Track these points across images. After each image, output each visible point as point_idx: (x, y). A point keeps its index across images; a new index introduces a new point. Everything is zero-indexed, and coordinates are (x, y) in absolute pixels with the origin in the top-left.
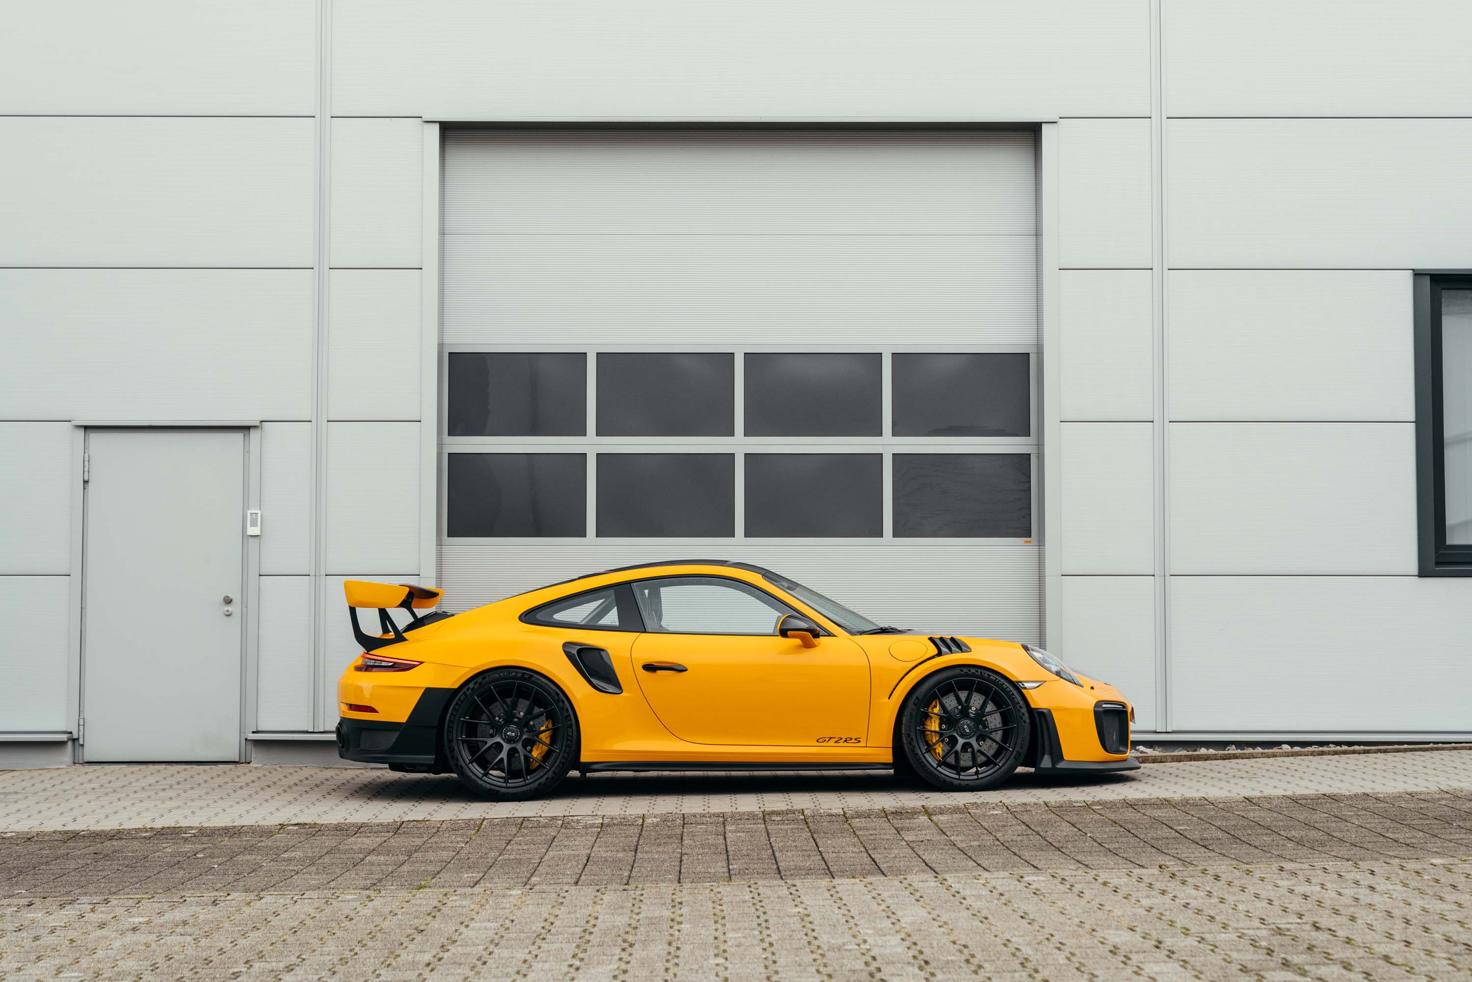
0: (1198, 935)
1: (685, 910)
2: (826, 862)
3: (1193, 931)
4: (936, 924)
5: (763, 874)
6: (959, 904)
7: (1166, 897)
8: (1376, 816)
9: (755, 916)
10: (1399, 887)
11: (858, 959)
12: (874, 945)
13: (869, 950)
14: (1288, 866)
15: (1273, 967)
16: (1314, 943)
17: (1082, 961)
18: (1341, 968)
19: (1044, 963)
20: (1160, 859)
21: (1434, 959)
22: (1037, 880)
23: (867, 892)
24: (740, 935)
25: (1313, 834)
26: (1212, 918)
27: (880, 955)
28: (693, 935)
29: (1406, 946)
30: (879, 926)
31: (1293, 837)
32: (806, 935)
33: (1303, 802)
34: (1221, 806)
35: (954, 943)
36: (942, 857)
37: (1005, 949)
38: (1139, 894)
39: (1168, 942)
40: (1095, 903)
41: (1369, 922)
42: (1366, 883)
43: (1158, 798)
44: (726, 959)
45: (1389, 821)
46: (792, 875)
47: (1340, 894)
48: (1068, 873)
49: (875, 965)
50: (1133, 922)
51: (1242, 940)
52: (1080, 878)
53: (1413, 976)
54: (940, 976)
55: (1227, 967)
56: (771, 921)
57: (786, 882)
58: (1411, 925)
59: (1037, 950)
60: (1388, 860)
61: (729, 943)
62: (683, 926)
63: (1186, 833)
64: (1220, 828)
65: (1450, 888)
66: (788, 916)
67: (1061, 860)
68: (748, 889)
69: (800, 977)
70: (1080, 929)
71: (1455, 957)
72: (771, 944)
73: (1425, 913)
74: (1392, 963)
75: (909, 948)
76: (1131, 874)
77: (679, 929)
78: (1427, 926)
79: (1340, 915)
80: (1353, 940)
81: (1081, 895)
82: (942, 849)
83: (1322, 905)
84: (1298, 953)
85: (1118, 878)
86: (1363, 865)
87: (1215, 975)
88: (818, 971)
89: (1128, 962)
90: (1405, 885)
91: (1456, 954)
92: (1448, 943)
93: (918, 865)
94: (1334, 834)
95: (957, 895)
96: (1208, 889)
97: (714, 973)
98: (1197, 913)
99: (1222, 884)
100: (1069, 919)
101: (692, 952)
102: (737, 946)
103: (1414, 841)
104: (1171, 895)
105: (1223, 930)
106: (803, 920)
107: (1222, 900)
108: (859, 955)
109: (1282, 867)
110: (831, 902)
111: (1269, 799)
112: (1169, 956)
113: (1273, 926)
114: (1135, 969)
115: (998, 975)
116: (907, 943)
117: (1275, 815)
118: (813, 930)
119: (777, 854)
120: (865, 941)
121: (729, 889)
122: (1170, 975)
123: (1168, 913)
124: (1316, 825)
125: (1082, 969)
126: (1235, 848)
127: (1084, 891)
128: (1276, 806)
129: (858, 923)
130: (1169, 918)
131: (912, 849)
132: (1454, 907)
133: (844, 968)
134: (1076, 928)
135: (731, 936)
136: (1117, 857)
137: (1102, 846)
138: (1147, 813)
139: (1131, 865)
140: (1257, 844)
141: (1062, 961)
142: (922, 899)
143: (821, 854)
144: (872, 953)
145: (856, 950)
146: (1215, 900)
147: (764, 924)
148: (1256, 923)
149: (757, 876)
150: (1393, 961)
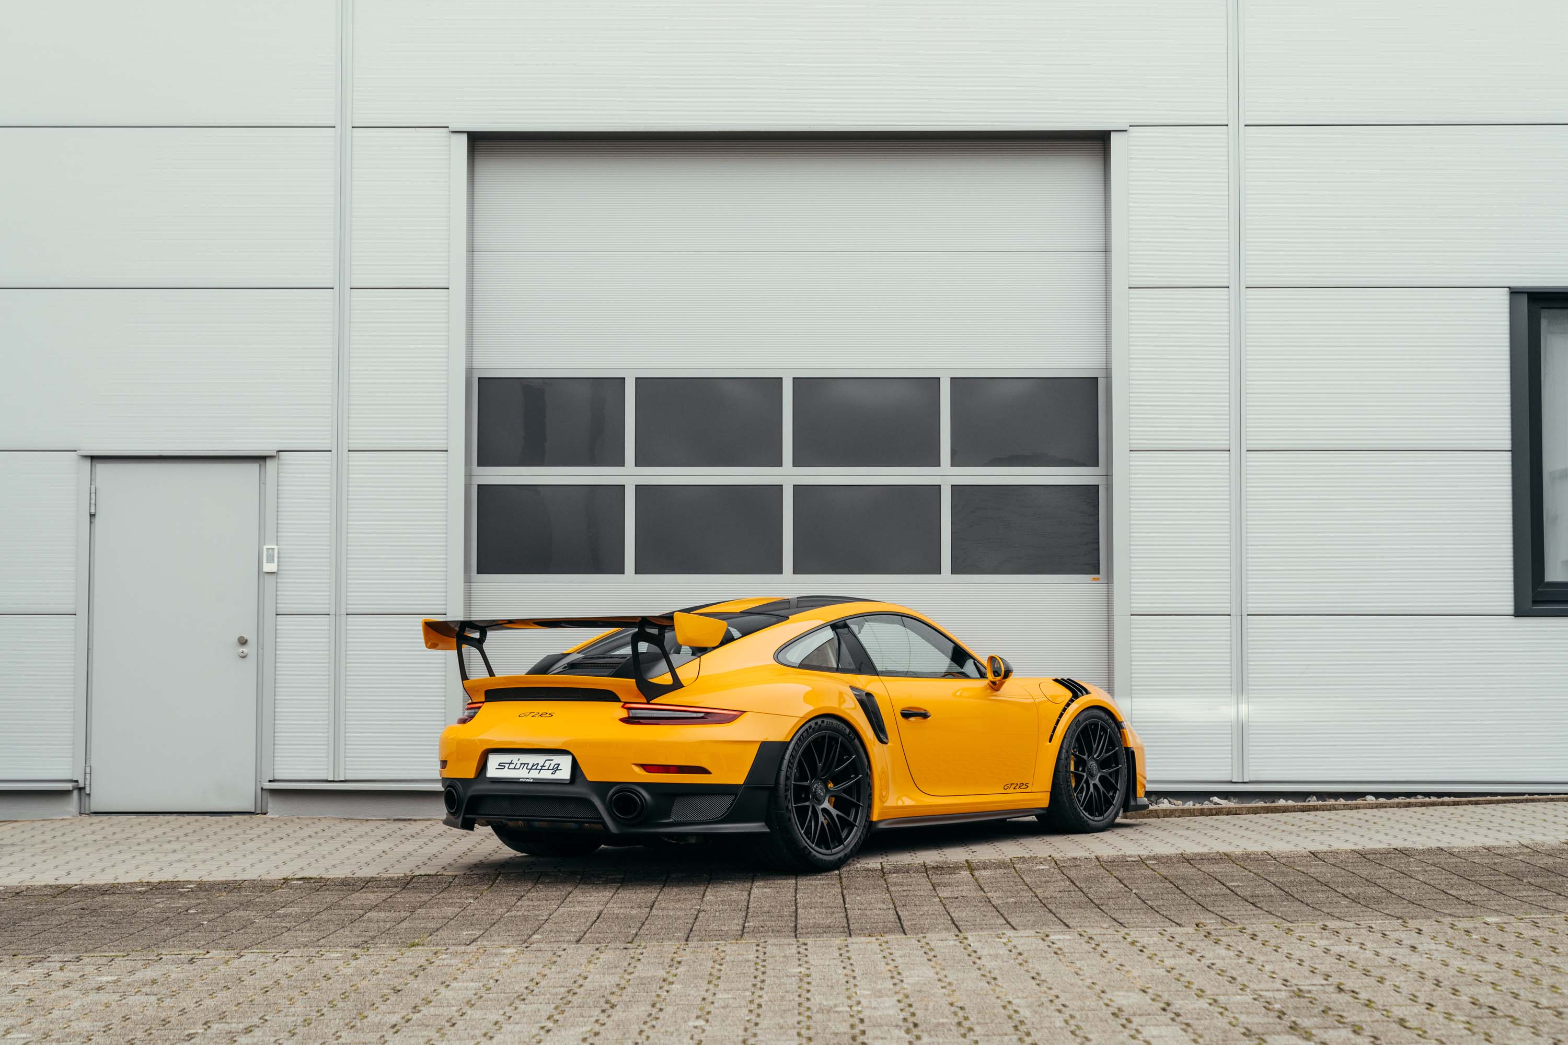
0: (1212, 997)
1: (682, 969)
2: (848, 920)
3: (1208, 992)
4: (940, 984)
5: (778, 932)
6: (971, 963)
7: (1192, 957)
8: (1444, 872)
9: (752, 976)
10: (1442, 948)
11: (845, 1021)
12: (867, 1007)
13: (859, 1012)
14: (1332, 924)
15: (1279, 1030)
16: (1331, 1005)
17: (1080, 1024)
18: (1350, 1032)
19: (1039, 1026)
20: (1201, 917)
21: (1452, 1024)
22: (1061, 938)
23: (878, 951)
24: (730, 996)
25: (1373, 891)
26: (1234, 979)
27: (869, 1017)
28: (681, 996)
29: (1427, 1009)
30: (879, 987)
31: (1350, 893)
32: (800, 996)
33: (1371, 857)
34: (1283, 861)
35: (952, 1004)
36: (973, 914)
37: (1003, 1011)
38: (1164, 954)
39: (1178, 1004)
40: (1115, 964)
41: (1397, 984)
42: (1409, 943)
43: (1218, 852)
44: (707, 1021)
45: (1456, 877)
46: (807, 933)
47: (1377, 954)
48: (1098, 931)
49: (861, 1027)
50: (1148, 983)
51: (1256, 1002)
52: (1109, 936)
53: (1422, 1040)
54: (925, 1039)
55: (1230, 1030)
56: (768, 982)
57: (798, 941)
58: (1440, 987)
59: (1036, 1012)
60: (1440, 919)
61: (716, 1005)
62: (673, 986)
63: (1238, 890)
64: (1275, 885)
65: (1496, 949)
66: (787, 976)
67: (1097, 918)
68: (755, 948)
69: (778, 1040)
70: (1089, 990)
71: (1474, 1021)
72: (760, 1006)
73: (1460, 974)
74: (1405, 1027)
75: (902, 1010)
76: (1164, 933)
77: (667, 989)
78: (1457, 987)
79: (1370, 976)
80: (1374, 1002)
81: (1105, 954)
82: (975, 906)
83: (1354, 965)
84: (1311, 1016)
85: (1149, 938)
86: (1412, 924)
87: (1214, 1039)
88: (799, 1034)
89: (1128, 1025)
90: (1450, 944)
91: (1476, 1017)
92: (1473, 1006)
93: (944, 923)
94: (1394, 891)
95: (973, 954)
96: (1240, 948)
97: (689, 1036)
98: (1219, 974)
99: (1256, 944)
100: (1082, 980)
101: (674, 1013)
102: (724, 1008)
103: (1476, 898)
104: (1198, 955)
105: (1240, 992)
106: (801, 980)
107: (1251, 960)
108: (847, 1016)
109: (1326, 926)
110: (838, 962)
111: (1335, 853)
112: (1173, 1020)
113: (1295, 988)
114: (1133, 1032)
115: (986, 1038)
116: (902, 1005)
117: (1337, 870)
118: (808, 991)
119: (799, 911)
120: (859, 1003)
121: (735, 948)
122: (1167, 1039)
123: (1188, 974)
124: (1378, 881)
125: (1077, 1032)
126: (1285, 906)
127: (1109, 950)
128: (1342, 862)
129: (858, 983)
130: (1187, 979)
131: (944, 906)
132: (1493, 968)
133: (827, 1031)
134: (1085, 989)
135: (720, 997)
136: (1157, 915)
137: (1145, 903)
138: (1203, 869)
139: (1168, 923)
140: (1309, 902)
141: (1059, 1023)
142: (934, 959)
143: (846, 912)
144: (861, 1016)
145: (847, 1012)
146: (1243, 960)
147: (759, 985)
148: (1278, 984)
149: (770, 934)
150: (1408, 1024)
